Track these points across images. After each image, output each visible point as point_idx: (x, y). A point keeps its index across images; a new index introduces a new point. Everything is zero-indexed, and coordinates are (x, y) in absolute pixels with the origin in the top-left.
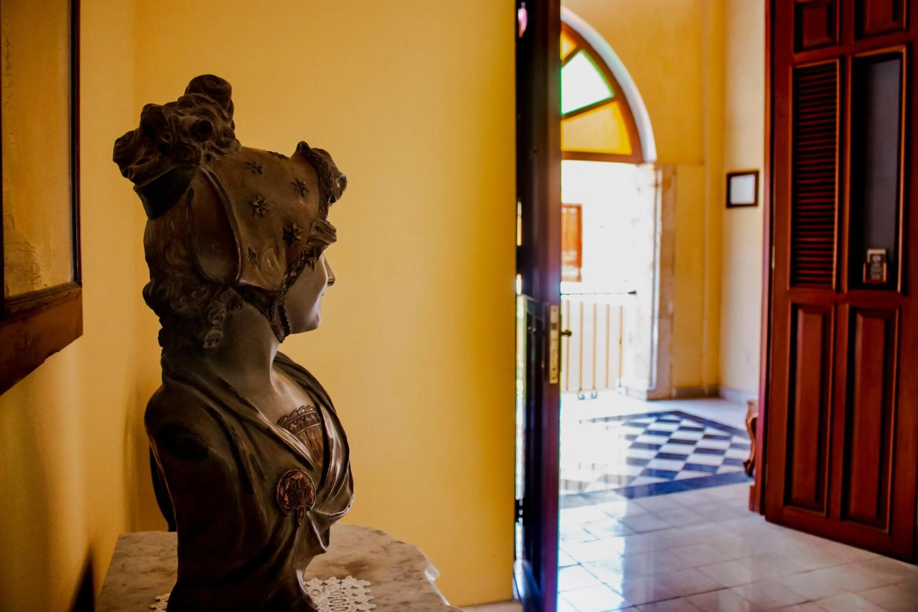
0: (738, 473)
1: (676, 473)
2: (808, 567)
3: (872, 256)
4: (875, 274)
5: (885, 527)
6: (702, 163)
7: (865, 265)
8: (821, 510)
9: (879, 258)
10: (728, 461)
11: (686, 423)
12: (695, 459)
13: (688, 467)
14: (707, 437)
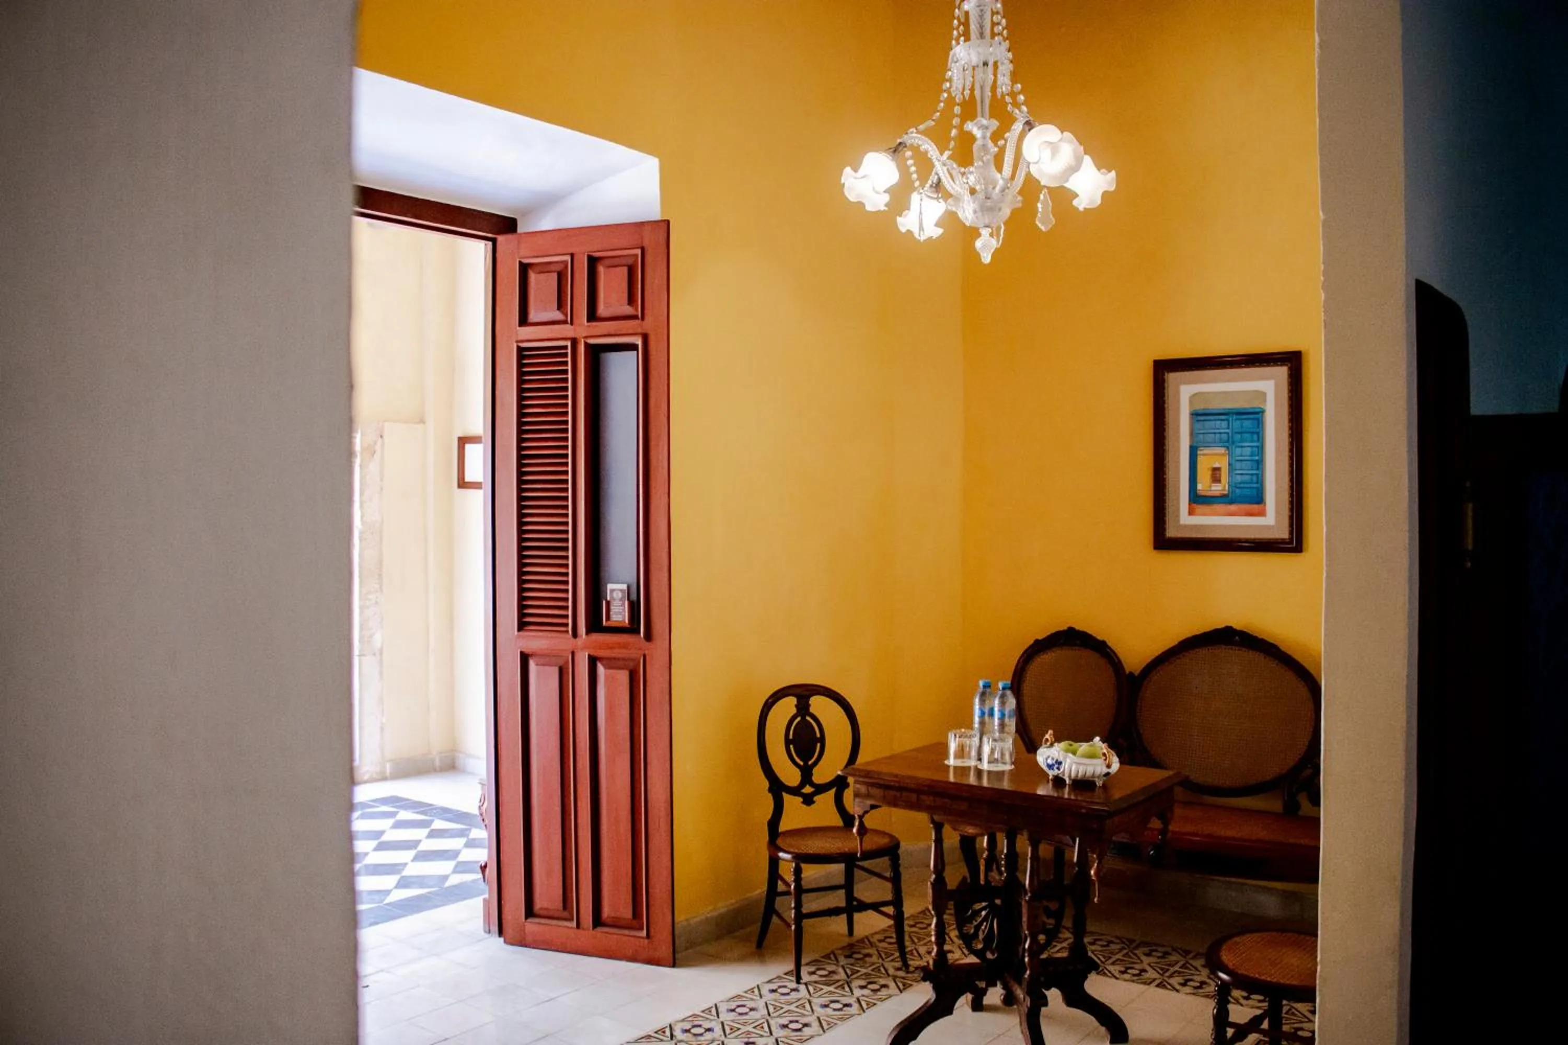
0: (474, 881)
1: (387, 892)
2: (552, 995)
3: (612, 591)
4: (616, 614)
5: (642, 929)
6: (422, 421)
7: (604, 602)
8: (571, 919)
9: (620, 595)
10: (461, 868)
11: (404, 815)
12: (415, 869)
13: (404, 883)
14: (434, 834)
